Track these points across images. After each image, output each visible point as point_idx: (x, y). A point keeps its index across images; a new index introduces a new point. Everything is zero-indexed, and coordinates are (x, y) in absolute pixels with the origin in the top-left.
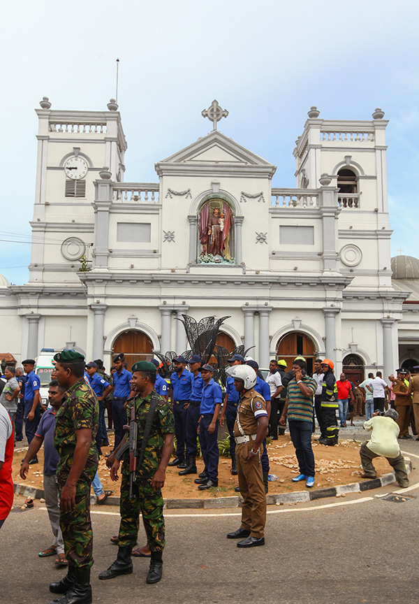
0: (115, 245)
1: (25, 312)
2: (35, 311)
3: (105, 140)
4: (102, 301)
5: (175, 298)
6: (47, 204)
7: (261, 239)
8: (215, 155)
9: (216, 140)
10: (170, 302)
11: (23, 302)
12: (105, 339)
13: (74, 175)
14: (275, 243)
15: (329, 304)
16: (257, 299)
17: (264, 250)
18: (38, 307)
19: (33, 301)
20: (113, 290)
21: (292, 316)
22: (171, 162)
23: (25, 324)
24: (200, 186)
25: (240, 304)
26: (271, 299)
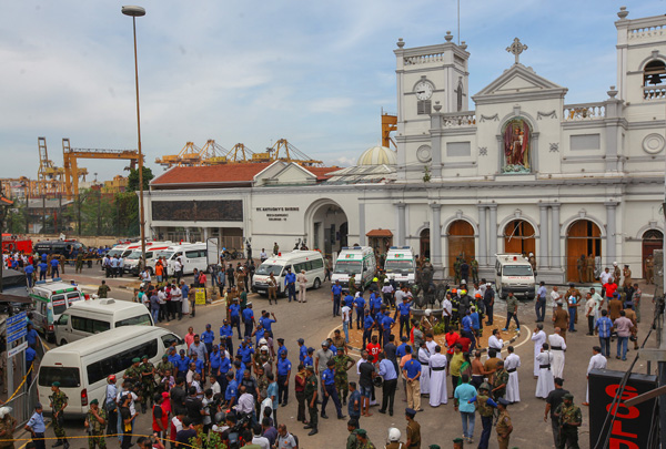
0: (446, 159)
1: (396, 201)
2: (402, 201)
3: (443, 67)
4: (437, 202)
5: (487, 198)
6: (406, 122)
7: (554, 148)
8: (518, 83)
9: (517, 72)
10: (483, 201)
11: (394, 195)
12: (441, 227)
13: (423, 97)
14: (566, 151)
15: (608, 199)
16: (549, 197)
17: (556, 156)
18: (404, 198)
19: (400, 194)
20: (444, 194)
21: (579, 209)
22: (483, 94)
23: (396, 210)
24: (505, 111)
25: (535, 201)
26: (560, 196)
